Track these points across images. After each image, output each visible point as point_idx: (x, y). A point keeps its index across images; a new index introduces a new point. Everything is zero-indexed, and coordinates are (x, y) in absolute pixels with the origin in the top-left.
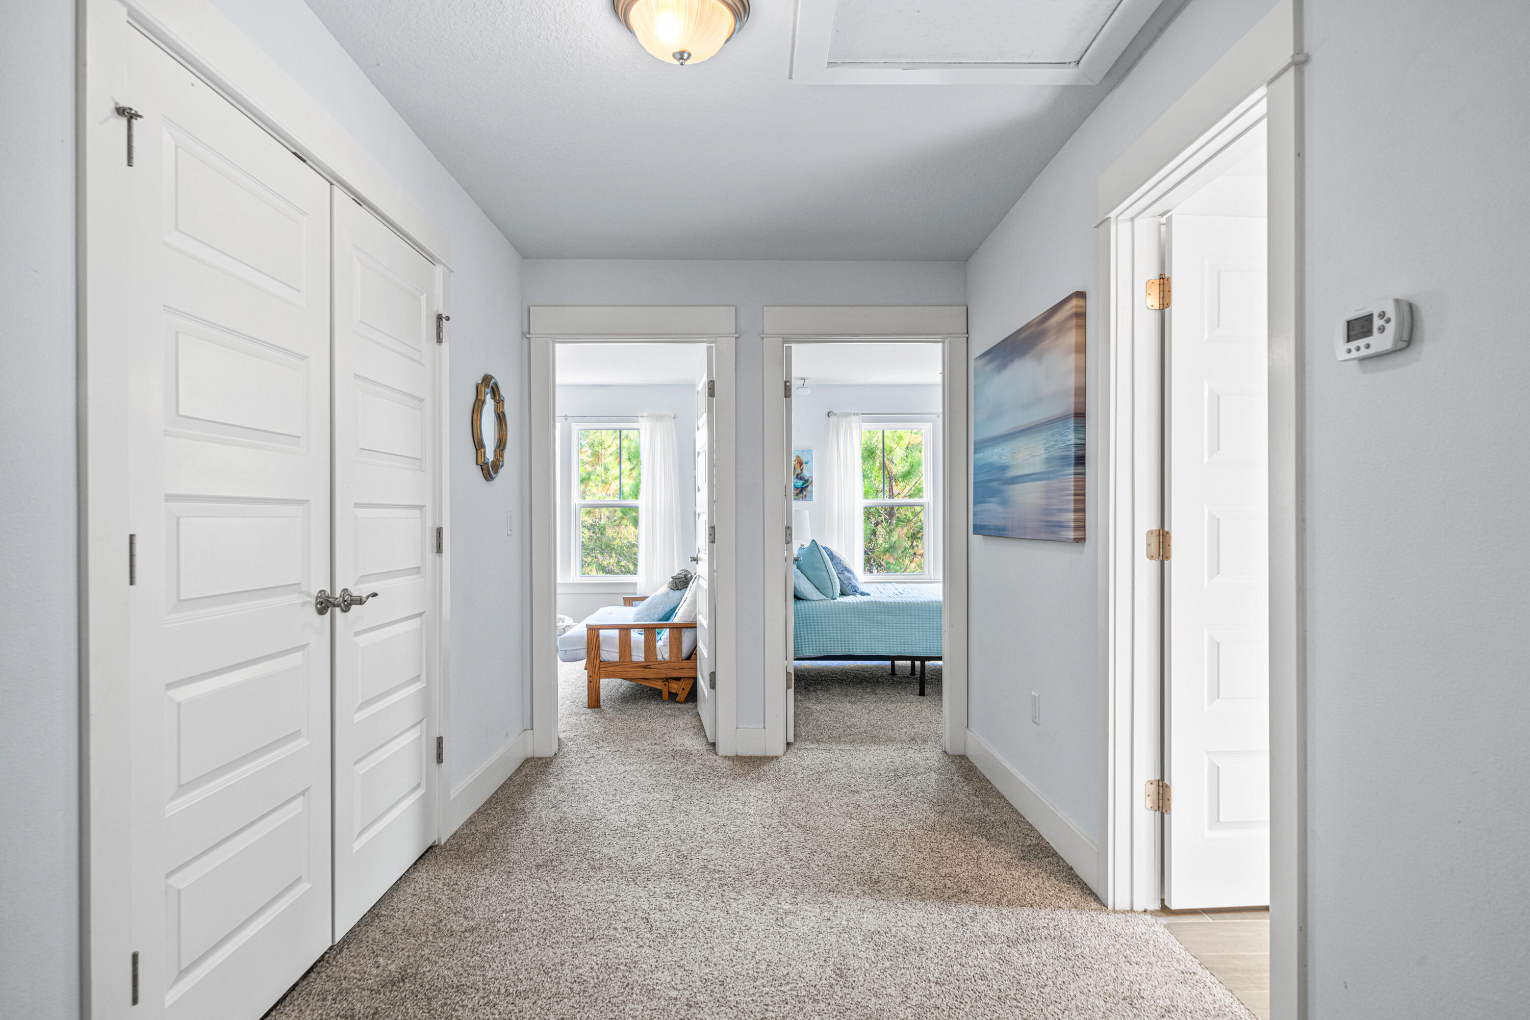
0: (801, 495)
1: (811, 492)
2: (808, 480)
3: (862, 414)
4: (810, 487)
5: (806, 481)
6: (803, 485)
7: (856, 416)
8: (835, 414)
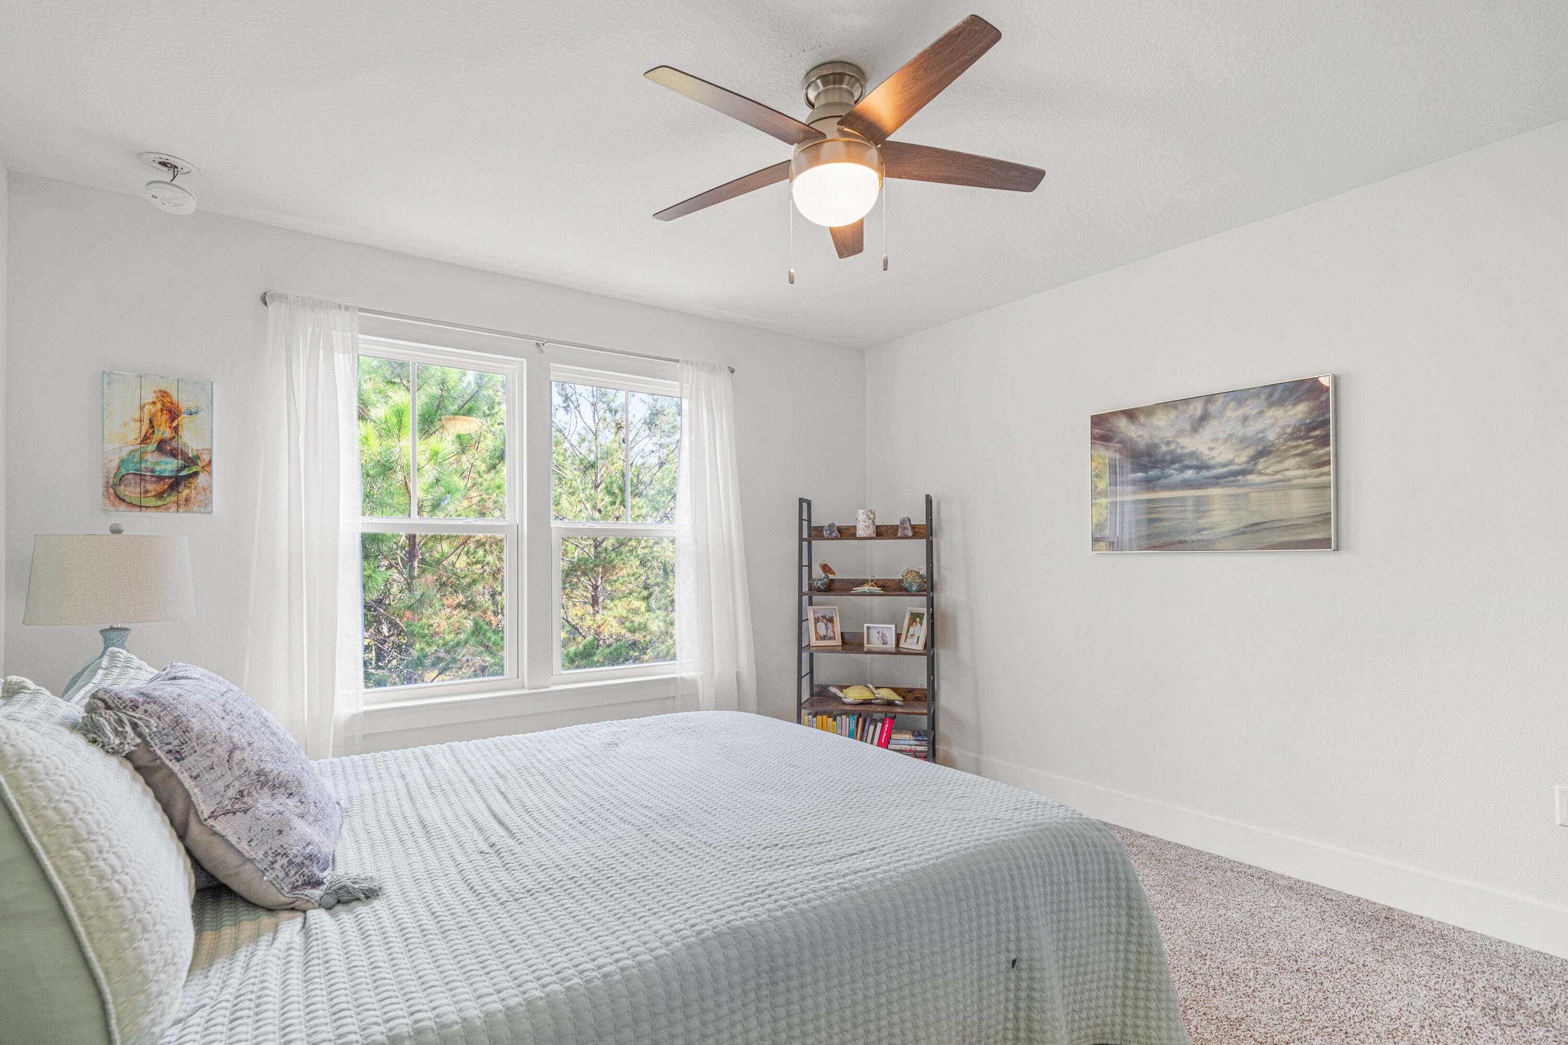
0: (173, 498)
1: (208, 490)
2: (198, 457)
3: (361, 310)
4: (201, 480)
5: (191, 461)
6: (179, 470)
7: (343, 311)
8: (283, 298)
